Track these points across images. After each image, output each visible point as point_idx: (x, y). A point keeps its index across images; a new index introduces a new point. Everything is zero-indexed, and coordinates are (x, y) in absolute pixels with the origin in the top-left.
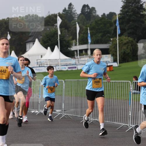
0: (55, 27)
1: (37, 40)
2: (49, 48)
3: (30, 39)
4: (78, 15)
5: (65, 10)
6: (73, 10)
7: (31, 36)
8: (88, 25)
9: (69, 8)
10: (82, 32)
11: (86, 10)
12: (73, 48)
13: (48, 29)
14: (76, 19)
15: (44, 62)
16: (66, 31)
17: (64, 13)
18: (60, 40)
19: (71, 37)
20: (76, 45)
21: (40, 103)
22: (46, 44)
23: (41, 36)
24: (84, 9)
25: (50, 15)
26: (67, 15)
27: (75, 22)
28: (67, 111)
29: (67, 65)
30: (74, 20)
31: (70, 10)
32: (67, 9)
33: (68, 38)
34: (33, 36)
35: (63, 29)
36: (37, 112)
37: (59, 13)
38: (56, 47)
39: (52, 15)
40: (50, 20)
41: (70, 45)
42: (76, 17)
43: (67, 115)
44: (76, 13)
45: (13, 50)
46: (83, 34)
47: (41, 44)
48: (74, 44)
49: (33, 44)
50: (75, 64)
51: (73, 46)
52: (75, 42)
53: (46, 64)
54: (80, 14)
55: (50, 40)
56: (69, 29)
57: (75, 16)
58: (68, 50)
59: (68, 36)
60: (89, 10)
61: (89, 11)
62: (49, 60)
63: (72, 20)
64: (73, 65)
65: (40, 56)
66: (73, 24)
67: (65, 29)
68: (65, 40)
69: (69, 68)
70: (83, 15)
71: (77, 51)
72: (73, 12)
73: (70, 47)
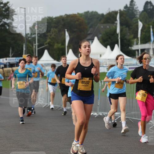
0: (115, 25)
1: (96, 38)
2: (109, 47)
3: (89, 37)
4: (140, 13)
5: (126, 7)
6: (135, 7)
7: (89, 34)
8: (150, 23)
9: (131, 5)
10: (145, 30)
11: (149, 7)
12: (135, 47)
13: (108, 27)
14: (138, 16)
15: (103, 62)
16: (127, 29)
17: (125, 10)
18: (121, 38)
19: (132, 36)
20: (137, 44)
21: (99, 104)
22: (106, 43)
23: (101, 34)
24: (147, 6)
25: (111, 11)
26: (129, 12)
27: (137, 20)
28: (128, 114)
29: (127, 66)
30: (136, 17)
31: (132, 7)
32: (128, 6)
33: (129, 36)
34: (91, 34)
35: (124, 26)
36: (96, 114)
37: (120, 10)
38: (116, 45)
39: (113, 12)
40: (110, 17)
41: (131, 44)
42: (138, 15)
43: (128, 118)
44: (138, 10)
45: (70, 49)
46: (145, 32)
47: (101, 42)
48: (135, 43)
49: (92, 42)
50: (136, 64)
51: (134, 45)
52: (136, 41)
53: (105, 63)
54: (143, 11)
55: (110, 38)
56: (131, 27)
57: (137, 13)
58: (129, 49)
59: (129, 34)
60: (151, 7)
61: (153, 8)
62: (108, 59)
63: (133, 18)
64: (134, 65)
65: (99, 56)
66: (135, 22)
67: (126, 27)
68: (126, 39)
69: (130, 68)
70: (145, 12)
71: (138, 50)
72: (135, 9)
73: (131, 46)
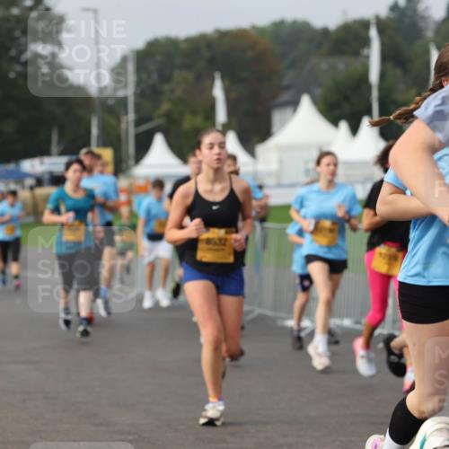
0: (361, 60)
4: (437, 24)
5: (394, 7)
13: (342, 66)
14: (430, 34)
16: (399, 71)
22: (335, 113)
23: (319, 86)
25: (350, 21)
26: (403, 21)
31: (411, 5)
32: (402, 3)
35: (389, 65)
37: (378, 18)
39: (356, 22)
42: (429, 30)
44: (431, 17)
45: (230, 130)
47: (320, 111)
54: (444, 21)
55: (346, 98)
56: (408, 66)
59: (402, 87)
62: (345, 163)
63: (414, 40)
66: (420, 50)
67: (396, 66)
68: (394, 102)
72: (420, 13)
